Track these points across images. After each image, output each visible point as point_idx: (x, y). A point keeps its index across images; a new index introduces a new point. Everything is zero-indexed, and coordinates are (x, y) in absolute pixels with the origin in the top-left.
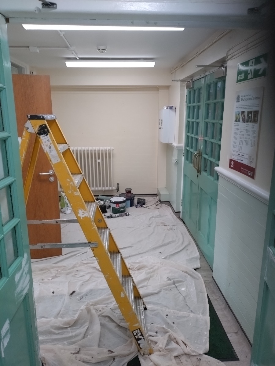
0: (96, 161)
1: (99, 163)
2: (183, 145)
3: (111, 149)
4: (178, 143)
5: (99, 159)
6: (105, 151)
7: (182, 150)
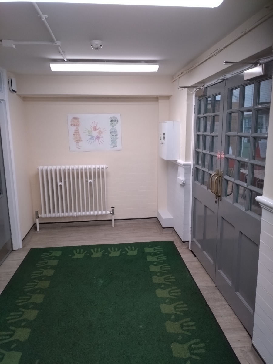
0: (87, 182)
1: (91, 183)
2: (191, 162)
3: (105, 168)
4: (184, 160)
5: (90, 178)
6: (97, 170)
7: (190, 168)
